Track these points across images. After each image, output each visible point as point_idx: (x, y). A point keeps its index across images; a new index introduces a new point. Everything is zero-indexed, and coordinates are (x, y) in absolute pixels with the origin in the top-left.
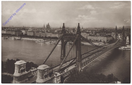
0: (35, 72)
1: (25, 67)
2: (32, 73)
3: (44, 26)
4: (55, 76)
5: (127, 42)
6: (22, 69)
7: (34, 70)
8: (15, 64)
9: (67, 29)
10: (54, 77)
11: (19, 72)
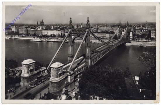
0: (44, 72)
1: (34, 66)
2: (42, 73)
3: (38, 23)
4: (68, 74)
5: (130, 38)
6: (31, 68)
7: (43, 69)
8: (22, 63)
9: (65, 25)
10: (68, 76)
11: (28, 73)
